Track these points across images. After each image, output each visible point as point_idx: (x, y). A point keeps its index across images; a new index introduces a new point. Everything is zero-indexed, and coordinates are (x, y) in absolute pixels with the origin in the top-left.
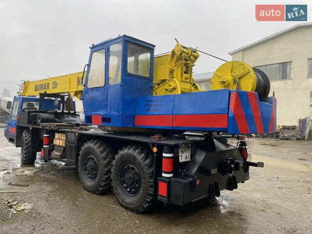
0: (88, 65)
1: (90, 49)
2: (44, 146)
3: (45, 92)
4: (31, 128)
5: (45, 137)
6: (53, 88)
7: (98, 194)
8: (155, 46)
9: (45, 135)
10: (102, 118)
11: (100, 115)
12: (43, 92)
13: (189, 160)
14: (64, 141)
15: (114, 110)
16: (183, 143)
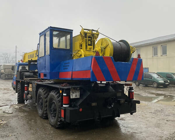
0: (38, 44)
1: (39, 35)
2: (25, 92)
3: (32, 59)
4: (20, 81)
6: (35, 57)
7: (44, 119)
8: (73, 30)
9: (25, 85)
10: (44, 75)
11: (43, 72)
13: (79, 97)
14: (31, 88)
16: (72, 87)
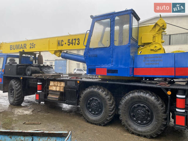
2: (38, 91)
3: (23, 51)
4: (22, 78)
5: (39, 84)
6: (30, 48)
10: (108, 70)
12: (21, 50)
14: (62, 88)
15: (121, 64)
